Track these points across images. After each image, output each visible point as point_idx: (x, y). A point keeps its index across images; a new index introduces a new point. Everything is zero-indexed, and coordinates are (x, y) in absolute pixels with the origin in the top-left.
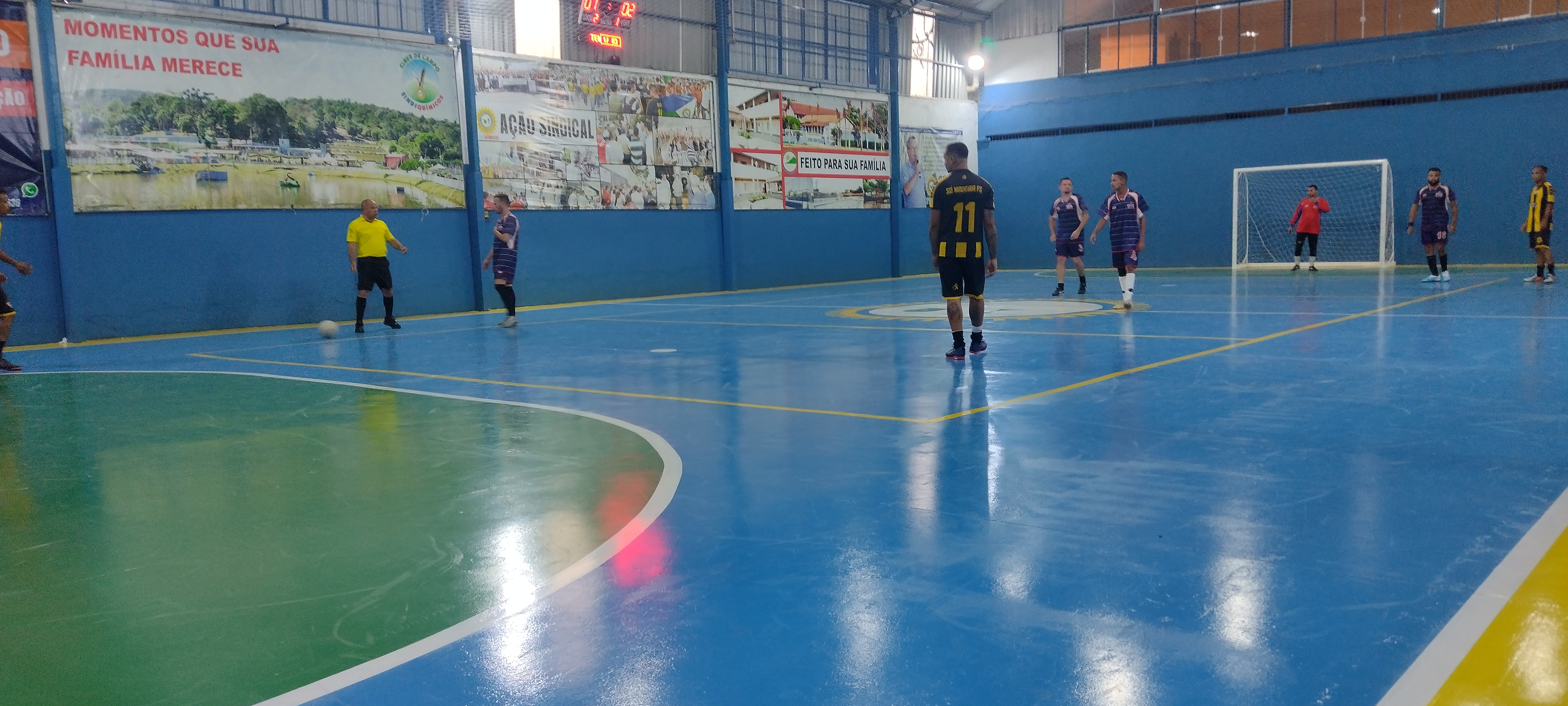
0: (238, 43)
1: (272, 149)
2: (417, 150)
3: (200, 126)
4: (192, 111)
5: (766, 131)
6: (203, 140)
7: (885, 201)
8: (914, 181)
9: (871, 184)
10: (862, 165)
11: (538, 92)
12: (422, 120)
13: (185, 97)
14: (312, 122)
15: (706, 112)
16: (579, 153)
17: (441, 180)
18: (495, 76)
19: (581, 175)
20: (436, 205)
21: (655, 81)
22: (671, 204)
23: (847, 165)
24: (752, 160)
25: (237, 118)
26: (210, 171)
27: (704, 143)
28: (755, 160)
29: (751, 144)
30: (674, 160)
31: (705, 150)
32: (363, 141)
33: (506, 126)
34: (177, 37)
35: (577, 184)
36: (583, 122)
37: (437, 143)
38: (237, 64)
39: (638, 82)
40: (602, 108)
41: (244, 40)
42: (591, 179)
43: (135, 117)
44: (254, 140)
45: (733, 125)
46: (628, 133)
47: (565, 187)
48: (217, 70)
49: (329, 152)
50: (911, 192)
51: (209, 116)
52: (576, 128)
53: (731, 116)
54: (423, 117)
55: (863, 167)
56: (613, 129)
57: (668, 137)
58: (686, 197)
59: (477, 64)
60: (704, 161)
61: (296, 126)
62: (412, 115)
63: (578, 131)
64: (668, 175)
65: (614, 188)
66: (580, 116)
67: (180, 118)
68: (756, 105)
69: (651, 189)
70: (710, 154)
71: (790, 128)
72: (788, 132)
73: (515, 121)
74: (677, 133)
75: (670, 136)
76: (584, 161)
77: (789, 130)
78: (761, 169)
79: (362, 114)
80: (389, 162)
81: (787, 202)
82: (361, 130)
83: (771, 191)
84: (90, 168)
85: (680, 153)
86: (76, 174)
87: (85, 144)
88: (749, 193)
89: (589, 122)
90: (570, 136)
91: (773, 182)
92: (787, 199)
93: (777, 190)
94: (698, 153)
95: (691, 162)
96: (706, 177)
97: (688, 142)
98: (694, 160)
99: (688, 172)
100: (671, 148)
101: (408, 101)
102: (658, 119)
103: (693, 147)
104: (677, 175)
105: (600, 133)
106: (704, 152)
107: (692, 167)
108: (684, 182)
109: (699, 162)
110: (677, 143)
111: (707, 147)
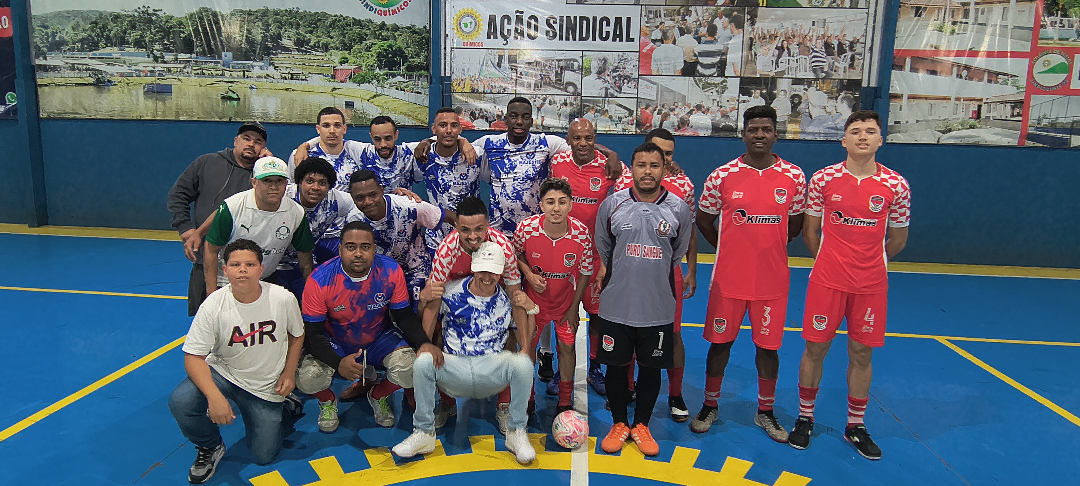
1: (215, 63)
2: (373, 61)
3: (149, 41)
4: (142, 27)
5: (999, 22)
6: (151, 55)
12: (382, 26)
13: (136, 14)
14: (258, 35)
16: (605, 61)
17: (401, 94)
19: (607, 89)
24: (955, 69)
25: (183, 33)
26: (157, 84)
27: (848, 43)
28: (961, 67)
29: (959, 43)
30: (778, 70)
31: (849, 54)
32: (311, 52)
33: (495, 28)
35: (598, 100)
36: (618, 21)
37: (399, 52)
42: (622, 95)
43: (93, 34)
44: (197, 54)
45: (916, 13)
46: (697, 32)
47: (578, 106)
49: (272, 64)
51: (158, 32)
52: (605, 29)
54: (383, 23)
56: (670, 28)
57: (774, 37)
58: (797, 122)
60: (841, 71)
62: (370, 20)
63: (608, 33)
64: (764, 91)
65: (659, 107)
66: (612, 13)
67: (132, 35)
69: (728, 110)
70: (859, 59)
71: (1062, 16)
72: (1056, 22)
73: (509, 23)
74: (793, 31)
75: (779, 35)
76: (614, 71)
77: (1059, 18)
78: (975, 82)
79: (312, 24)
80: (338, 74)
81: (1029, 134)
82: (310, 40)
83: (993, 117)
84: (57, 81)
85: (795, 59)
86: (46, 85)
87: (54, 60)
88: (938, 118)
89: (629, 19)
90: (594, 39)
91: (1002, 102)
92: (1030, 131)
93: (1009, 114)
94: (833, 59)
95: (814, 71)
96: (843, 94)
97: (813, 43)
98: (822, 69)
99: (806, 87)
100: (777, 52)
101: (367, 5)
102: (757, 11)
103: (824, 50)
104: (782, 91)
105: (647, 34)
106: (845, 56)
107: (817, 79)
108: (796, 101)
109: (833, 72)
110: (790, 44)
111: (852, 49)
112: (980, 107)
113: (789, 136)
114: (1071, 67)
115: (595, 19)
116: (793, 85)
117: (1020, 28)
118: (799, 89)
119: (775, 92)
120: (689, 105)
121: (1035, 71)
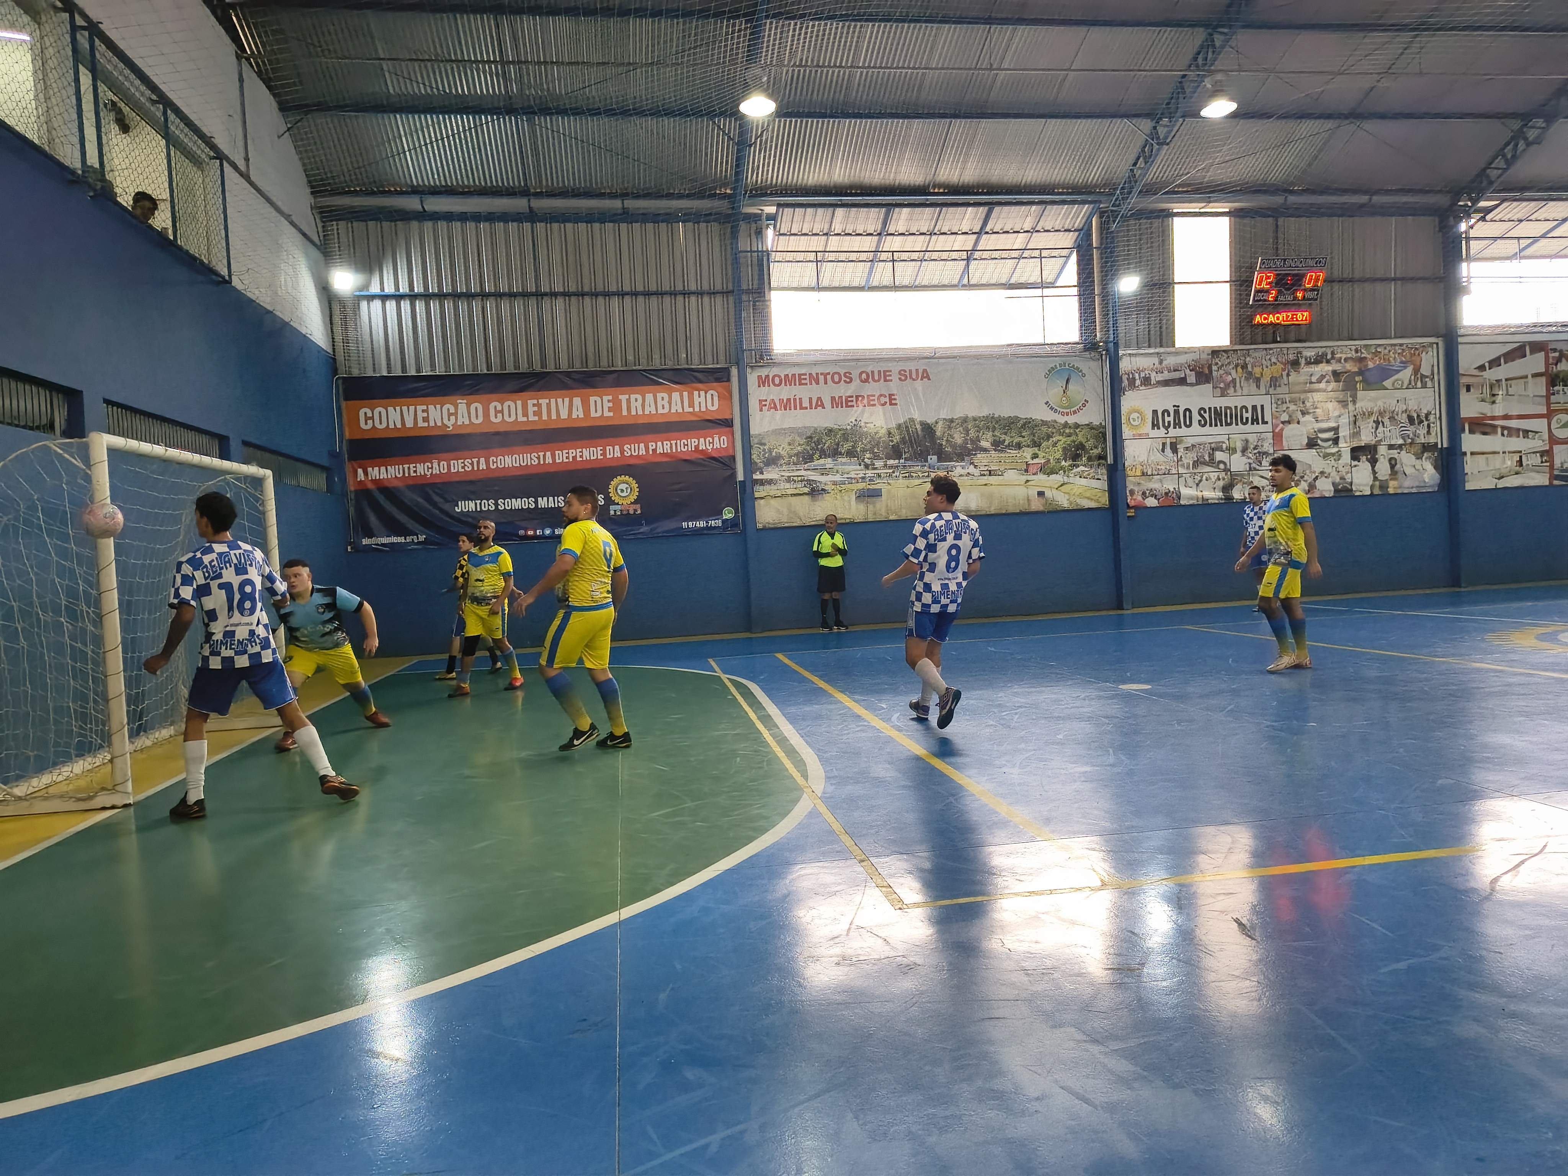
0: (895, 377)
1: (921, 465)
2: (1058, 455)
3: (861, 451)
4: (854, 439)
5: (1524, 393)
6: (862, 463)
11: (1198, 383)
12: (1066, 425)
13: (849, 427)
14: (958, 439)
15: (1427, 380)
16: (1247, 441)
17: (1083, 481)
18: (1147, 372)
19: (1250, 464)
20: (1077, 505)
21: (1353, 352)
22: (1372, 488)
24: (1499, 430)
25: (892, 441)
27: (1424, 416)
28: (1503, 428)
29: (1498, 410)
31: (1426, 423)
32: (1006, 451)
33: (1158, 421)
34: (843, 378)
36: (1254, 408)
37: (1081, 446)
38: (893, 395)
39: (1329, 357)
40: (1279, 390)
41: (900, 373)
43: (808, 448)
44: (905, 459)
45: (1468, 390)
46: (1314, 414)
48: (876, 402)
49: (972, 463)
51: (868, 442)
52: (1245, 415)
53: (1464, 380)
54: (1067, 422)
56: (1294, 412)
57: (1371, 414)
58: (1396, 479)
59: (1125, 365)
60: (1422, 437)
61: (944, 443)
62: (1055, 420)
63: (1247, 418)
66: (1249, 402)
67: (844, 446)
68: (1506, 363)
69: (1344, 473)
70: (1432, 427)
72: (1560, 391)
73: (1169, 415)
74: (1384, 408)
75: (1374, 412)
76: (1255, 449)
77: (1561, 388)
78: (1514, 439)
79: (1005, 427)
80: (1030, 469)
81: (1555, 476)
82: (1004, 440)
83: (1531, 464)
84: (772, 493)
85: (1388, 429)
86: (762, 498)
87: (769, 474)
88: (1493, 468)
89: (1262, 406)
90: (1237, 424)
91: (1534, 453)
92: (1556, 473)
93: (1540, 461)
94: (1415, 428)
95: (1403, 438)
96: (1425, 455)
97: (1400, 416)
98: (1408, 436)
99: (1399, 451)
100: (1374, 425)
101: (1052, 408)
102: (1356, 394)
103: (1407, 421)
105: (1277, 418)
107: (1406, 444)
108: (1393, 463)
109: (1417, 438)
110: (1384, 418)
111: (1427, 419)
112: (1521, 457)
113: (1391, 491)
115: (1236, 407)
116: (1389, 449)
117: (1536, 397)
118: (1394, 453)
120: (1314, 472)
121: (1554, 425)
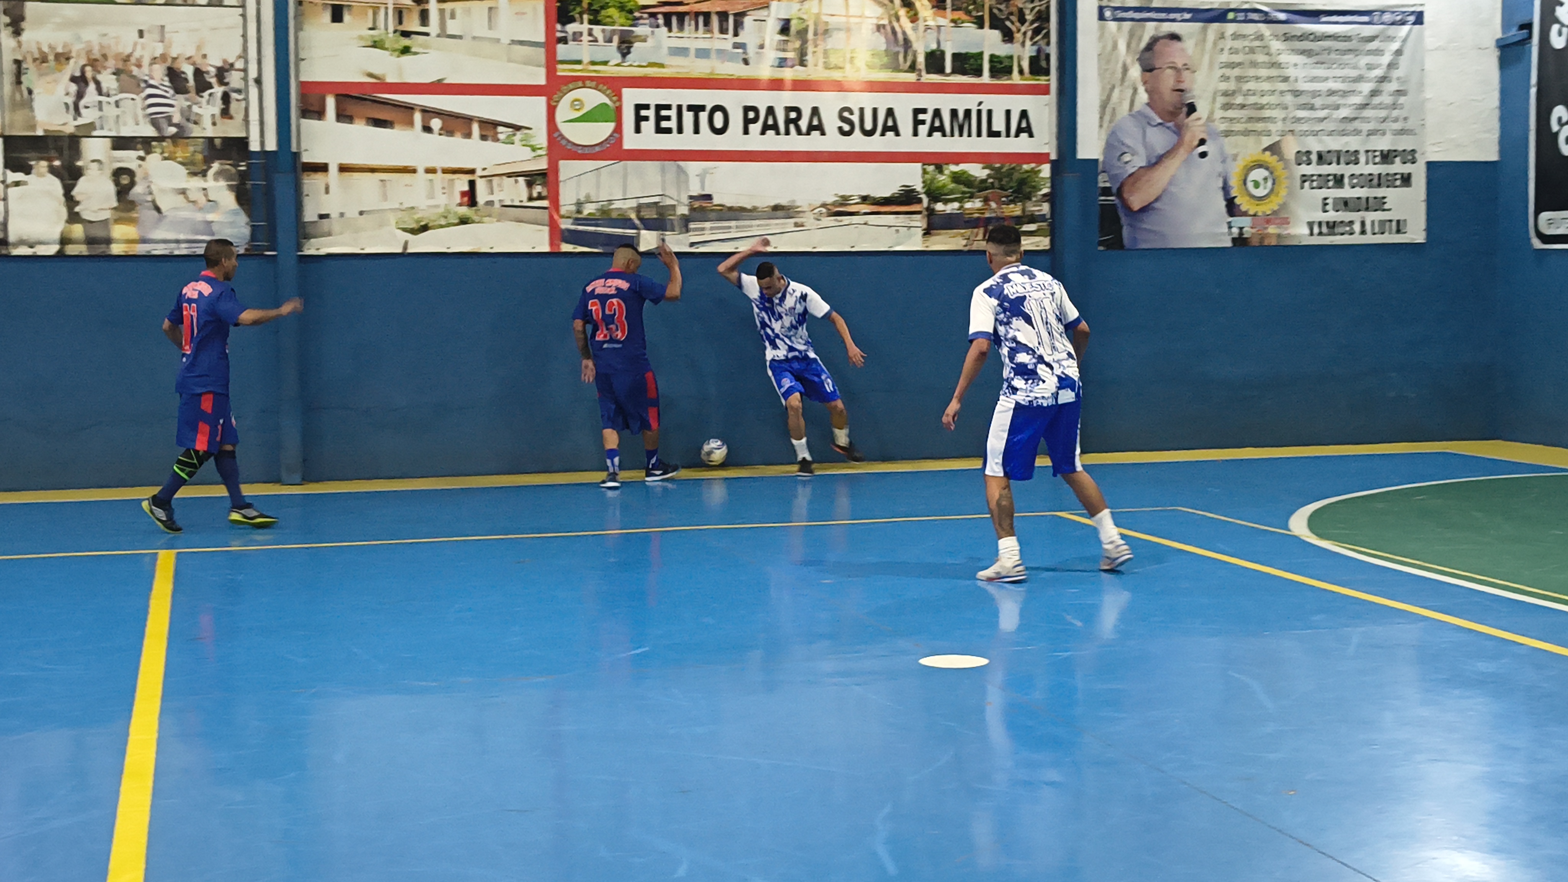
5: (484, 32)
7: (1032, 227)
8: (1172, 167)
9: (957, 178)
10: (917, 123)
22: (64, 241)
23: (851, 123)
24: (417, 117)
27: (213, 71)
28: (429, 113)
29: (418, 69)
30: (80, 121)
31: (218, 90)
45: (335, 17)
50: (1157, 200)
55: (923, 129)
57: (63, 58)
58: (132, 221)
60: (207, 123)
64: (57, 163)
70: (238, 100)
71: (591, 22)
72: (581, 34)
74: (102, 46)
75: (73, 54)
77: (585, 27)
78: (457, 140)
81: (563, 231)
83: (500, 201)
85: (112, 100)
88: (397, 206)
91: (509, 175)
92: (566, 225)
93: (524, 195)
94: (187, 100)
95: (155, 123)
96: (215, 166)
97: (145, 69)
98: (169, 119)
99: (141, 153)
100: (73, 88)
102: (23, 9)
103: (167, 84)
104: (93, 161)
106: (210, 95)
107: (161, 139)
108: (123, 181)
109: (191, 125)
110: (99, 72)
111: (222, 81)
112: (472, 183)
113: (116, 249)
114: (619, 110)
116: (114, 149)
117: (521, 43)
118: (128, 158)
119: (79, 163)
121: (559, 118)
